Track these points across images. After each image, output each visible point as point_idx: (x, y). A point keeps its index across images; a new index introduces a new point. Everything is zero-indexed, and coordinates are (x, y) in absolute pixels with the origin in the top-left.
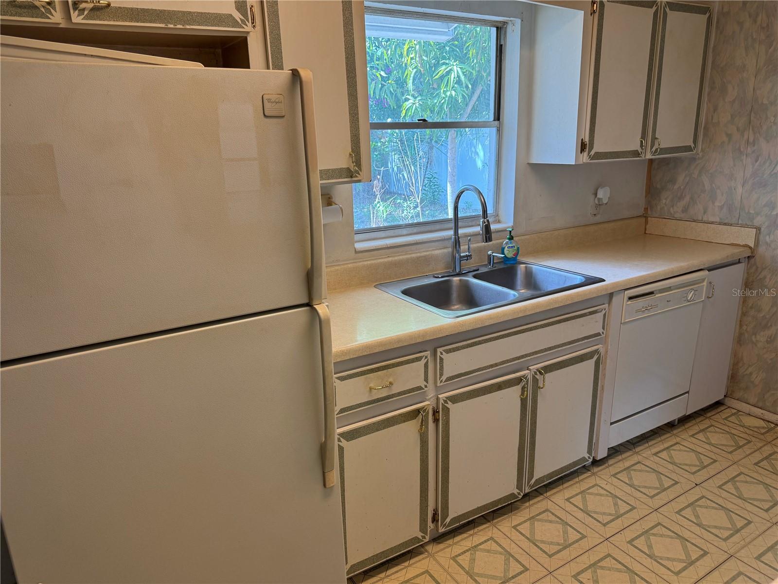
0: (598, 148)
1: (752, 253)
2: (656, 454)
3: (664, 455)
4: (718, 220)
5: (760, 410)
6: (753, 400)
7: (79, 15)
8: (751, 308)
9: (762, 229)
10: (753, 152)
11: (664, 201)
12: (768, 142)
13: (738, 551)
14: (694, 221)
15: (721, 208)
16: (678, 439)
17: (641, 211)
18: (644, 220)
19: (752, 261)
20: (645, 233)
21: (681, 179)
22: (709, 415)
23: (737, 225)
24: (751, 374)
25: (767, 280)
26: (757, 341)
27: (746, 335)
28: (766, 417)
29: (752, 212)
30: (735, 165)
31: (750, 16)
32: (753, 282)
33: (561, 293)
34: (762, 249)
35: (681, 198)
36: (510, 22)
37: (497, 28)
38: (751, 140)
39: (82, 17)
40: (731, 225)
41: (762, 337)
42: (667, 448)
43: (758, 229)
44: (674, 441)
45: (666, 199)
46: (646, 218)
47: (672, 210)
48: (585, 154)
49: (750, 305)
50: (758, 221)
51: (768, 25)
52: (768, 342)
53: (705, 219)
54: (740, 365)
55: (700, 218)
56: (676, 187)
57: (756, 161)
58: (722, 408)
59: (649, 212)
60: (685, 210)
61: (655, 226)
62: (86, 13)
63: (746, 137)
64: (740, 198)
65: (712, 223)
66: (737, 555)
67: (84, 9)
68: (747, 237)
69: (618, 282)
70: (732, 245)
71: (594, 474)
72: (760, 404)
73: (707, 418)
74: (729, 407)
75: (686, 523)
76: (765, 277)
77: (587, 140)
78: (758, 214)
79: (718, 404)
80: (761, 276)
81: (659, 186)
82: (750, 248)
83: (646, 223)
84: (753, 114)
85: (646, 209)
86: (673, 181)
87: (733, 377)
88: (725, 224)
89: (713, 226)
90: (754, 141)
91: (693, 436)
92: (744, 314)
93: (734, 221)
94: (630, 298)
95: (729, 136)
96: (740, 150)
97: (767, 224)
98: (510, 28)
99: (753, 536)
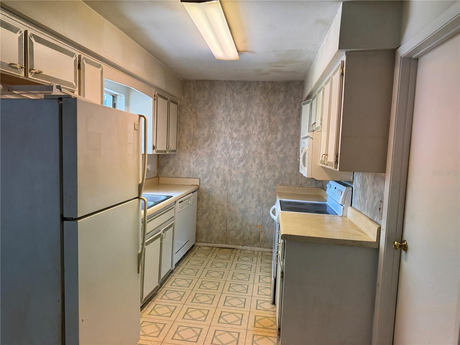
0: (158, 149)
1: (199, 187)
2: (186, 264)
3: (189, 264)
4: (186, 177)
5: (206, 244)
6: (204, 240)
7: (30, 75)
8: (200, 207)
9: (201, 179)
10: (195, 153)
11: (165, 171)
12: (199, 150)
13: (226, 279)
14: (177, 177)
15: (187, 172)
16: (190, 259)
17: (156, 175)
18: (158, 178)
19: (199, 190)
20: (159, 184)
21: (171, 162)
22: (193, 249)
23: (193, 178)
24: (202, 231)
25: (204, 196)
26: (203, 218)
27: (199, 217)
28: (209, 246)
29: (197, 173)
30: (190, 157)
31: (190, 108)
32: (200, 197)
33: (162, 203)
34: (201, 186)
35: (172, 169)
36: (119, 95)
37: (113, 96)
38: (194, 149)
39: (32, 76)
40: (191, 178)
41: (204, 217)
42: (188, 262)
43: (200, 179)
44: (189, 260)
45: (166, 170)
46: (159, 177)
47: (168, 174)
48: (155, 150)
49: (200, 206)
50: (199, 176)
51: (195, 112)
52: (206, 218)
53: (181, 176)
54: (199, 228)
55: (179, 176)
56: (169, 165)
57: (197, 156)
58: (195, 247)
59: (159, 175)
60: (174, 174)
61: (162, 180)
62: (33, 74)
63: (192, 148)
64: (192, 169)
65: (184, 178)
66: (227, 280)
67: (32, 73)
68: (196, 182)
69: (177, 197)
70: (192, 185)
71: (172, 276)
72: (206, 242)
73: (192, 251)
74: (196, 246)
75: (208, 278)
76: (203, 195)
77: (155, 145)
78: (199, 174)
79: (193, 246)
80: (202, 195)
81: (162, 165)
82: (198, 186)
83: (159, 179)
84: (194, 140)
85: (158, 174)
86: (168, 163)
87: (197, 234)
88: (189, 178)
89: (185, 179)
90: (195, 149)
91: (193, 256)
92: (198, 210)
93: (191, 177)
94: (180, 202)
95: (187, 147)
96: (191, 152)
97: (202, 177)
98: (118, 98)
99: (227, 275)
